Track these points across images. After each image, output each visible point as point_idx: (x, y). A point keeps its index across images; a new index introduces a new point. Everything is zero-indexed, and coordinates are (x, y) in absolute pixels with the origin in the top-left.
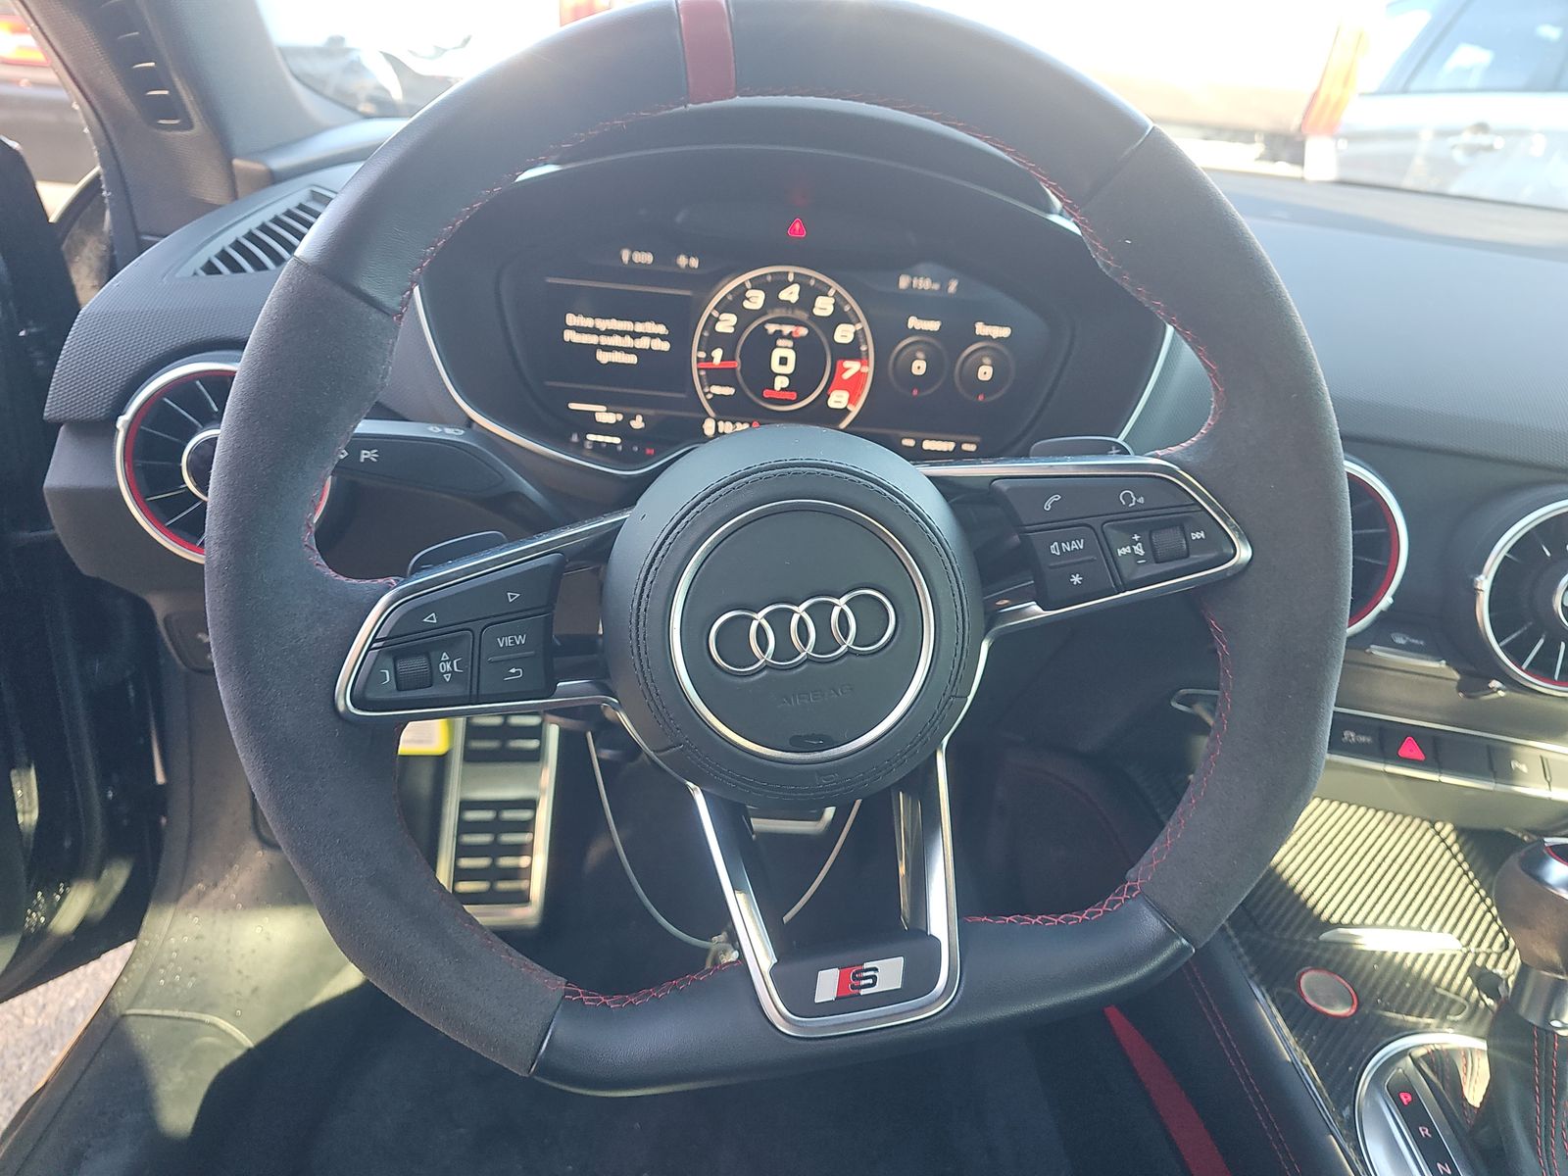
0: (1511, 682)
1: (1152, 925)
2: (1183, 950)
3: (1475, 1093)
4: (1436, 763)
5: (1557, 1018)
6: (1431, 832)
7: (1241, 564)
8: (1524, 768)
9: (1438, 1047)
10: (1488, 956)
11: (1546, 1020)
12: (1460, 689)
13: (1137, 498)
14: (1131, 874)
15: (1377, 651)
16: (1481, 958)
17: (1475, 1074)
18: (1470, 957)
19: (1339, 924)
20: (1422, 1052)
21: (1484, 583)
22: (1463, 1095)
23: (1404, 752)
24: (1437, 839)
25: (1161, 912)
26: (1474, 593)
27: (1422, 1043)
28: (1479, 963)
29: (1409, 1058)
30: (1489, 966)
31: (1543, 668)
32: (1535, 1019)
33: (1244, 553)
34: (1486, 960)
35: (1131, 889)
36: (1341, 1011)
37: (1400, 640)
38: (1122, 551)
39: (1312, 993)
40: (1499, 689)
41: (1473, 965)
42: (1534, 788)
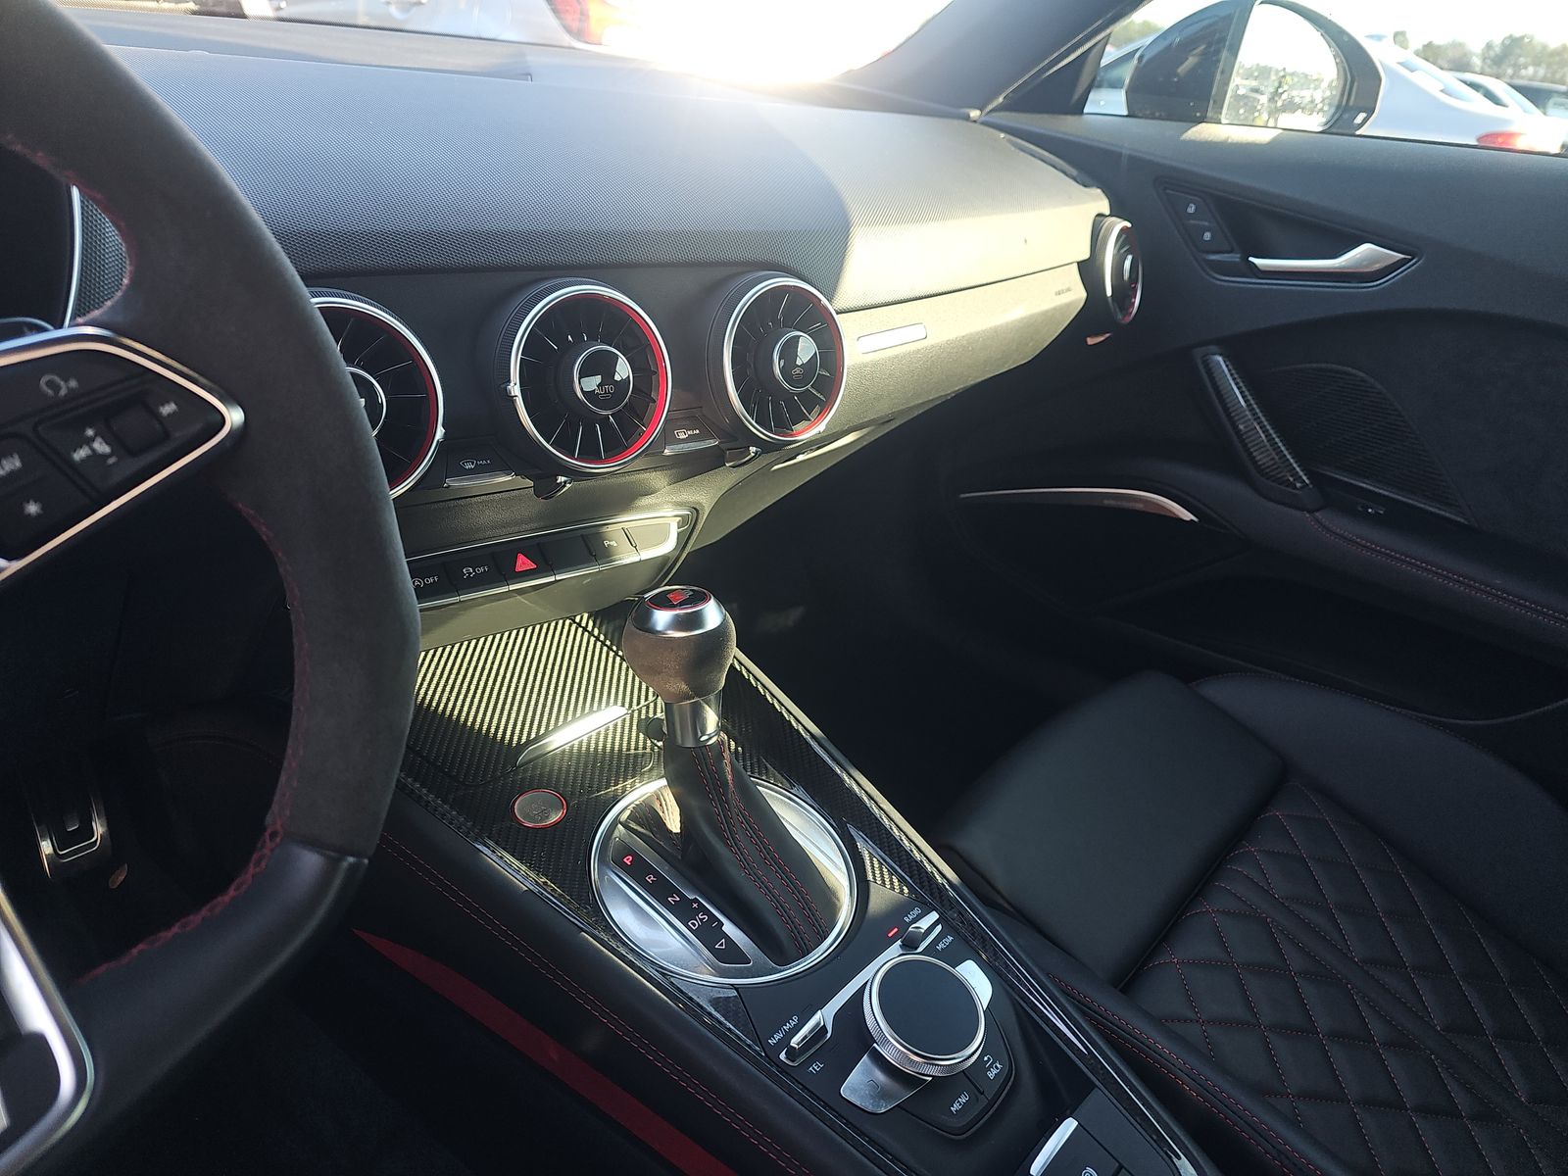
0: (575, 474)
1: (309, 862)
2: (353, 868)
3: (674, 822)
4: (546, 566)
5: (703, 734)
6: (574, 626)
7: (238, 429)
8: (613, 543)
9: (637, 802)
10: (648, 707)
11: (697, 739)
12: (537, 494)
13: (66, 381)
14: (269, 819)
15: (453, 483)
16: (644, 711)
17: (669, 808)
18: (636, 715)
19: (529, 742)
20: (627, 813)
21: (515, 389)
22: (667, 829)
23: (519, 568)
24: (580, 630)
25: (313, 843)
26: (511, 400)
27: (622, 809)
28: (643, 717)
29: (619, 825)
30: (651, 715)
31: (590, 453)
32: (690, 743)
33: (234, 416)
34: (647, 712)
35: (273, 835)
36: (555, 817)
37: (469, 466)
38: (81, 454)
39: (527, 816)
40: (565, 482)
41: (640, 720)
42: (627, 557)
